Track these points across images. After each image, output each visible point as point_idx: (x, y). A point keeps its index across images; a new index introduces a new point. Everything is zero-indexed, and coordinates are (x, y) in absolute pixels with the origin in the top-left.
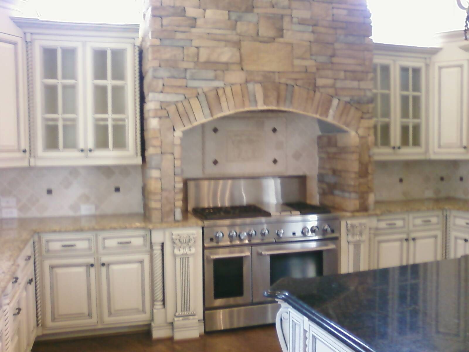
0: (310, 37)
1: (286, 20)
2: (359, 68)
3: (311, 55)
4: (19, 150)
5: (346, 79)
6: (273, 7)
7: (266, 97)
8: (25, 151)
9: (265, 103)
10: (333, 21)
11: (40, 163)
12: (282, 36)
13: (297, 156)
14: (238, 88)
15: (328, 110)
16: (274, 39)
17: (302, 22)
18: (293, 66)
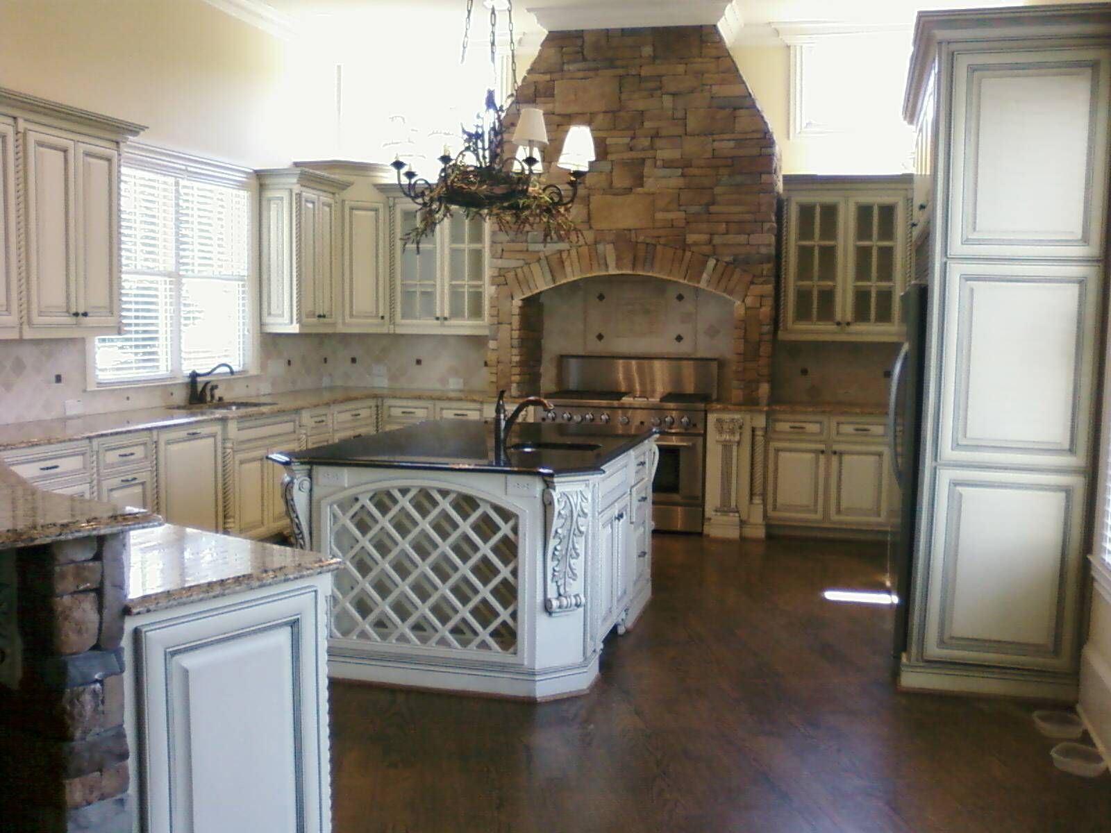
0: (680, 182)
1: (649, 163)
2: (748, 217)
3: (680, 205)
4: (377, 316)
5: (727, 233)
6: (631, 149)
7: (619, 259)
8: (383, 317)
9: (618, 266)
10: (714, 157)
11: (399, 331)
12: (642, 186)
13: (712, 332)
14: (585, 250)
15: (701, 273)
16: (631, 189)
17: (668, 164)
18: (654, 220)
